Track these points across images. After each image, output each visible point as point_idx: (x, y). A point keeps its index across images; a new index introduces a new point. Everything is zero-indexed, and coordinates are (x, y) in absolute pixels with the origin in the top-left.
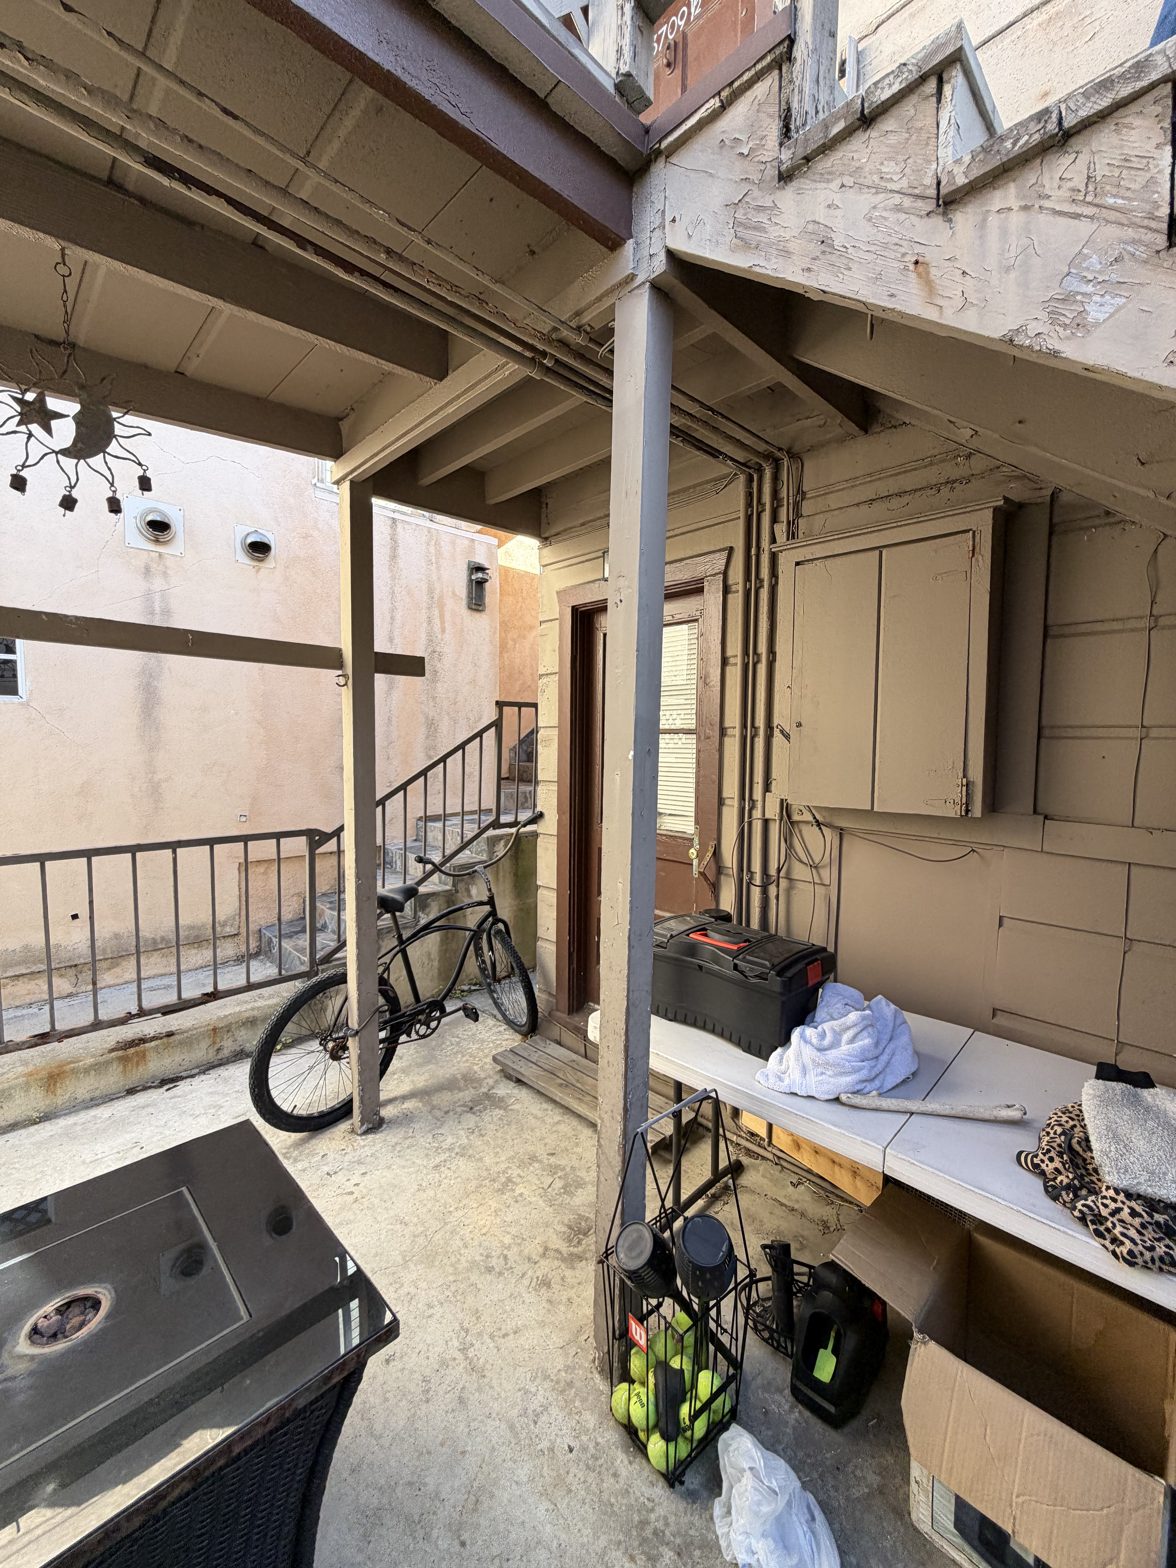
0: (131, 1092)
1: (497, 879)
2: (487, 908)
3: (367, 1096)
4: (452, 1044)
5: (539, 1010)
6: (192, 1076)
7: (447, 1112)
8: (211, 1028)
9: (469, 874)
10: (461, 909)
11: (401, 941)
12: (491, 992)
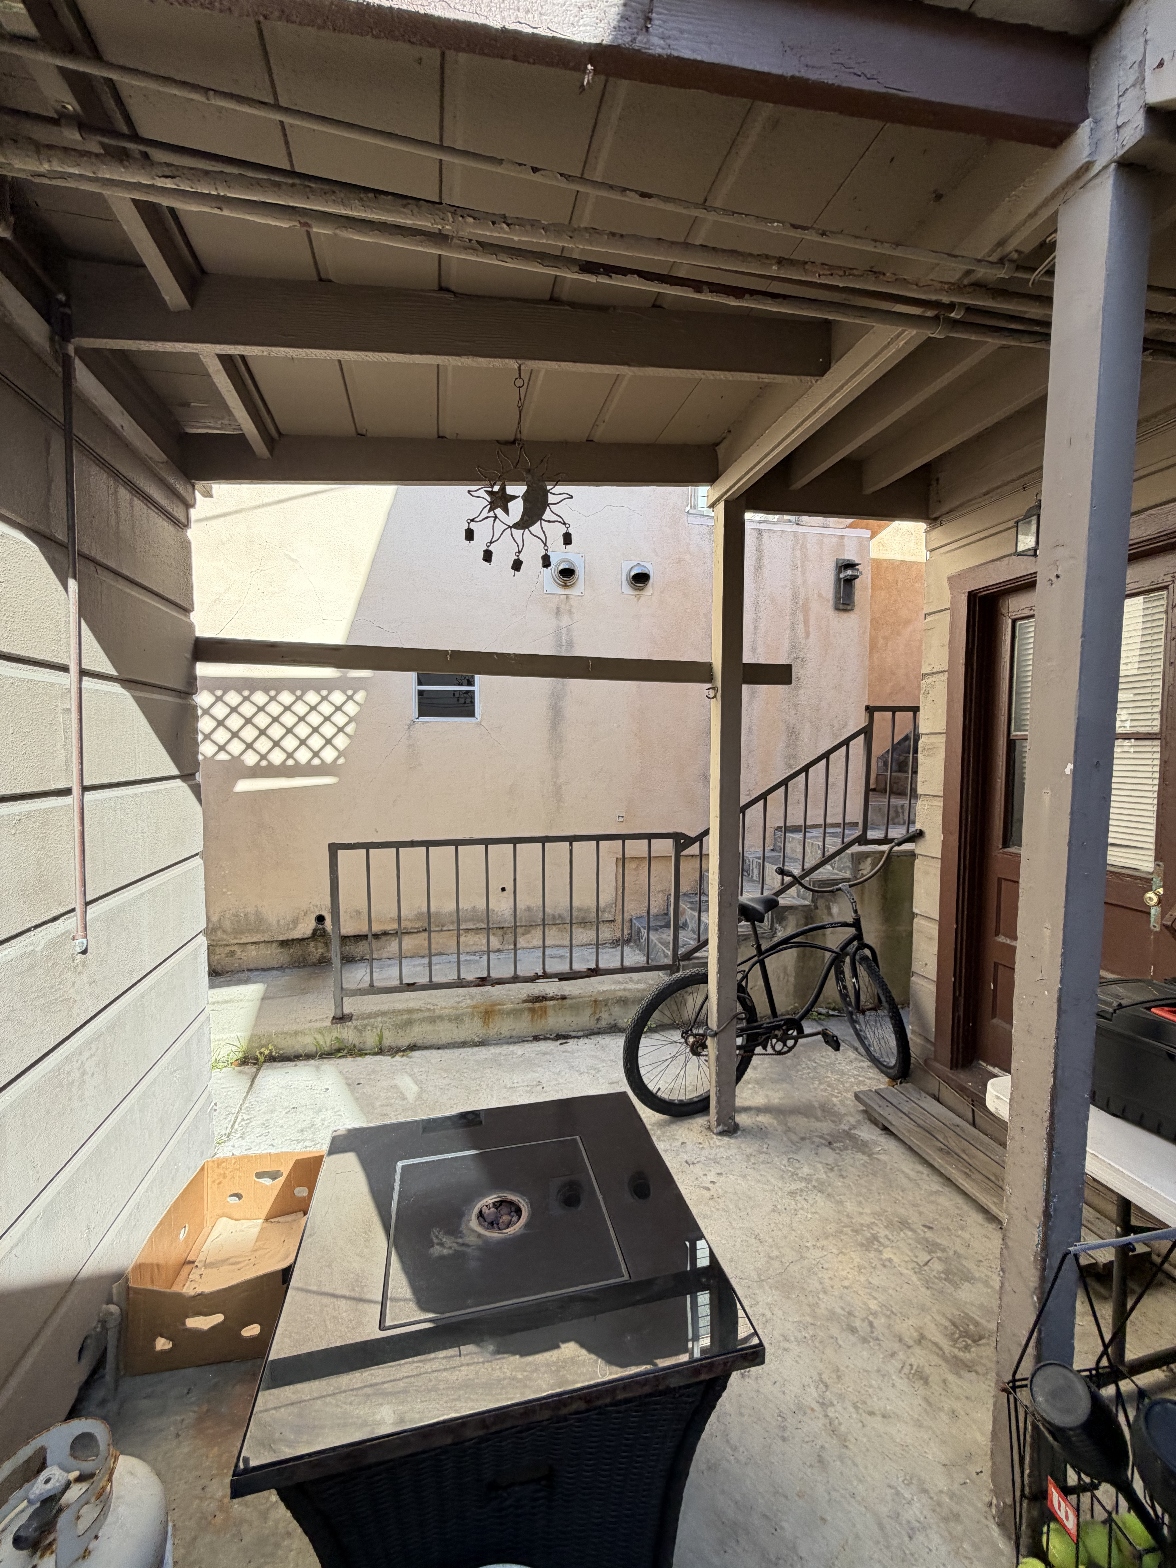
0: (536, 1038)
1: (862, 900)
2: (852, 931)
3: (723, 1099)
4: (809, 1068)
5: (912, 1054)
6: (579, 1037)
7: (803, 1139)
8: (593, 999)
9: (832, 891)
10: (823, 927)
11: (760, 952)
12: (853, 1022)
